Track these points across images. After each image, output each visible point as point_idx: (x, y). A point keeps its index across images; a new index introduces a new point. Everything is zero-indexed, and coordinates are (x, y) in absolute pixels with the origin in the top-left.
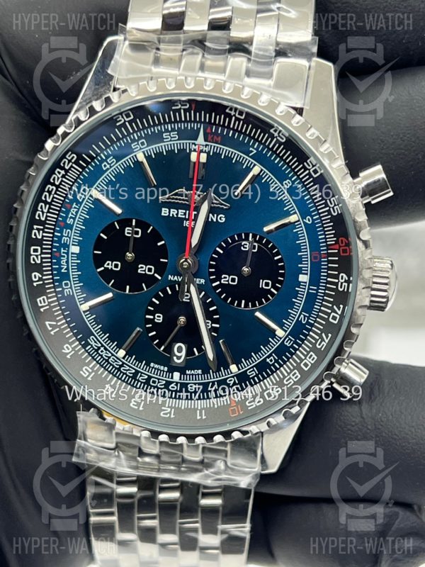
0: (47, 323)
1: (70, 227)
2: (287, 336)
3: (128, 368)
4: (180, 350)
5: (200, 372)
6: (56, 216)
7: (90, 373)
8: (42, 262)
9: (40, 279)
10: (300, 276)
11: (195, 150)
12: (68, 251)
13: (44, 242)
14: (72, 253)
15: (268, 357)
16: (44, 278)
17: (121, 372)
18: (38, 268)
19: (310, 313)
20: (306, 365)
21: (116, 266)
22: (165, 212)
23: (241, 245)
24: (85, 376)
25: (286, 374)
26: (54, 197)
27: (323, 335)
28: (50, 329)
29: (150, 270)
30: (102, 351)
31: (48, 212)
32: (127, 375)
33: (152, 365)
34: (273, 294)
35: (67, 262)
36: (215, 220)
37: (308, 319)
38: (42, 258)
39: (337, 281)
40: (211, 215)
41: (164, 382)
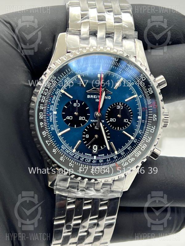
0: (46, 141)
1: (53, 104)
2: (135, 139)
3: (76, 156)
4: (95, 147)
5: (103, 155)
6: (48, 101)
7: (63, 159)
8: (43, 118)
9: (43, 125)
10: (139, 117)
11: (99, 73)
12: (52, 113)
13: (44, 111)
14: (54, 114)
15: (128, 147)
16: (44, 124)
17: (74, 158)
18: (42, 120)
19: (142, 130)
20: (143, 149)
21: (71, 118)
22: (88, 96)
23: (116, 107)
24: (62, 160)
25: (136, 153)
26: (47, 93)
27: (148, 137)
28: (48, 143)
29: (83, 118)
30: (66, 151)
31: (45, 99)
32: (76, 159)
33: (86, 154)
34: (129, 124)
35: (52, 118)
36: (107, 98)
37: (142, 132)
38: (43, 117)
39: (152, 117)
40: (105, 97)
41: (90, 160)
